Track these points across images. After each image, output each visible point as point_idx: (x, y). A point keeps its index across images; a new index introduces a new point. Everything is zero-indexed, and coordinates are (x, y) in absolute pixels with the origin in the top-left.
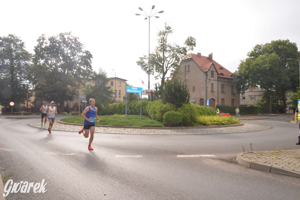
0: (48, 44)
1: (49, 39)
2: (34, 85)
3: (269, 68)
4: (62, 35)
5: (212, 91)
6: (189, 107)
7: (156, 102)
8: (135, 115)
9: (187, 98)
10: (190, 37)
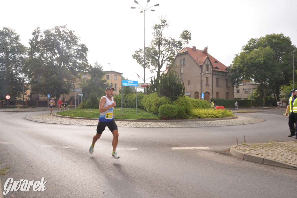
0: (44, 38)
1: (45, 33)
2: (30, 79)
3: (263, 61)
4: (57, 29)
5: (207, 85)
6: (184, 101)
7: (152, 95)
8: (130, 108)
9: (182, 91)
10: (185, 31)
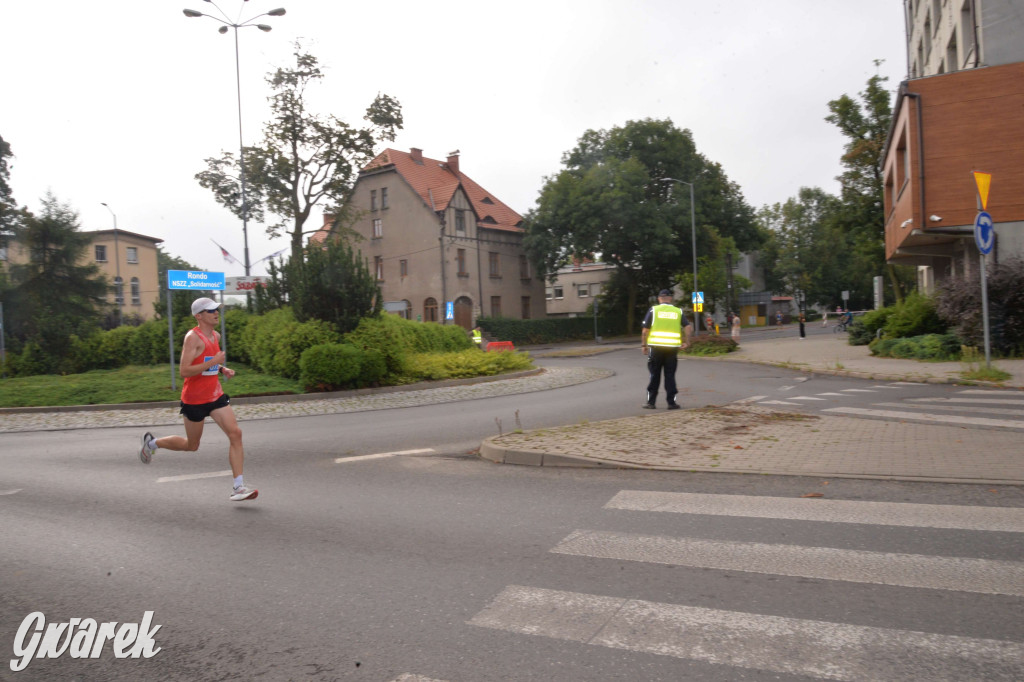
3: (619, 202)
5: (462, 274)
7: (274, 316)
9: (374, 301)
10: (382, 97)
